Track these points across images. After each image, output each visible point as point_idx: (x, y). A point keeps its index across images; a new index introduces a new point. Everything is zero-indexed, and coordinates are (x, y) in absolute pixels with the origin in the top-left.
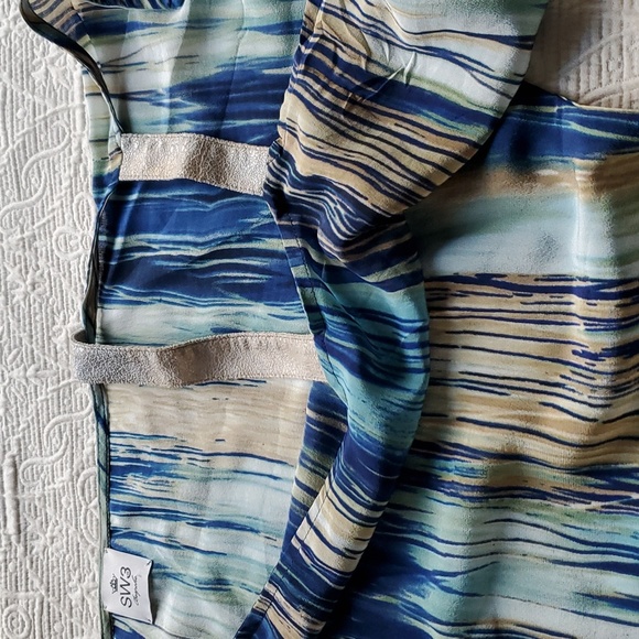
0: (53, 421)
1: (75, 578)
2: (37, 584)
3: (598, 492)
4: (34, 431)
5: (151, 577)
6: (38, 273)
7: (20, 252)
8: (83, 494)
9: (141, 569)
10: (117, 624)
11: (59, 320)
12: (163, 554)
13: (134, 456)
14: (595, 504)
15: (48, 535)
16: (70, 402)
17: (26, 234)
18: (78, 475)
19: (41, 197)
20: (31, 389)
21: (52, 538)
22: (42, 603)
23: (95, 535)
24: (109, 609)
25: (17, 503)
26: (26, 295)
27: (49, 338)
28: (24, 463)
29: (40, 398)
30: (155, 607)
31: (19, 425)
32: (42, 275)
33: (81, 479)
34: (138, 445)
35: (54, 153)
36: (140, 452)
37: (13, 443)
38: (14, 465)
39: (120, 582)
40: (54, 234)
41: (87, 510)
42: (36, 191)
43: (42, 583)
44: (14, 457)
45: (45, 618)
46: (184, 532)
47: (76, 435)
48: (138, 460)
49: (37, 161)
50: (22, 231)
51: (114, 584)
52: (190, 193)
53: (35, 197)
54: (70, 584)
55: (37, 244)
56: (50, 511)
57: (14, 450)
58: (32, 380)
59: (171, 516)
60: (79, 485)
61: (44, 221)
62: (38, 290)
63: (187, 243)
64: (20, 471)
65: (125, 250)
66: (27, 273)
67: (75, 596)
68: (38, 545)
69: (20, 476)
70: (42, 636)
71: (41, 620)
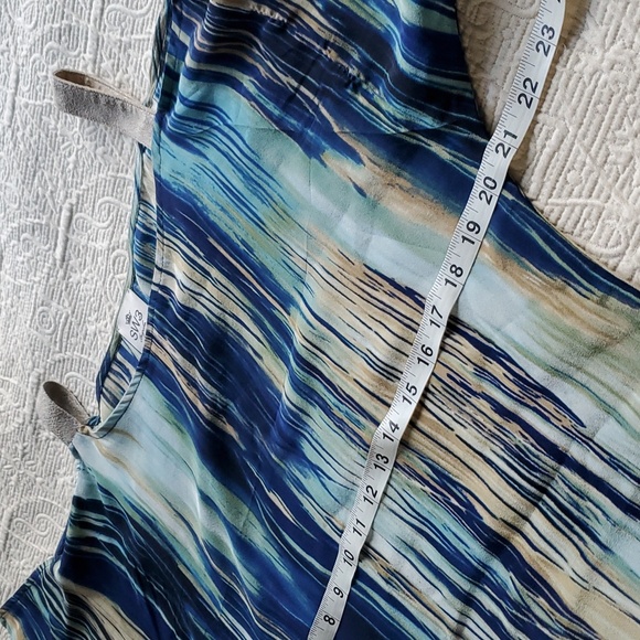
1: (94, 317)
2: (66, 304)
4: (91, 196)
6: (126, 76)
7: (115, 50)
8: (114, 265)
15: (84, 275)
16: (122, 192)
17: (124, 39)
18: (114, 250)
19: (144, 15)
20: (96, 163)
21: (85, 280)
22: (66, 319)
24: (121, 331)
25: (67, 240)
28: (79, 214)
29: (101, 175)
31: (81, 184)
32: (128, 80)
33: (115, 253)
37: (74, 195)
38: (71, 211)
39: (133, 320)
41: (113, 278)
42: (142, 8)
43: (70, 305)
44: (72, 205)
45: (66, 330)
50: (122, 34)
51: (129, 318)
53: (139, 12)
54: (90, 319)
55: (131, 51)
56: (89, 260)
57: (74, 201)
58: (99, 158)
60: (112, 256)
61: (141, 37)
64: (75, 218)
66: (118, 70)
67: (91, 328)
68: (75, 278)
69: (73, 221)
70: (61, 340)
71: (63, 330)
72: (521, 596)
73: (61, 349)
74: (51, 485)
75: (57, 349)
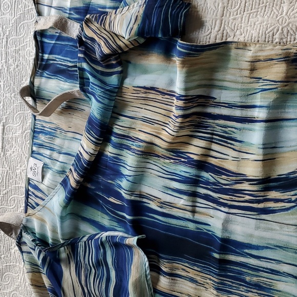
0: (18, 113)
1: (19, 166)
2: (6, 166)
3: (173, 157)
4: (11, 116)
5: (43, 168)
6: (19, 62)
7: (14, 54)
8: (25, 138)
9: (40, 165)
10: (30, 182)
11: (24, 80)
12: (48, 161)
13: (43, 128)
14: (172, 161)
15: (12, 150)
17: (17, 48)
18: (24, 132)
19: (23, 36)
20: (12, 101)
21: (13, 152)
22: (7, 173)
23: (27, 153)
24: (29, 176)
25: (3, 138)
26: (14, 69)
27: (20, 85)
28: (7, 126)
29: (15, 105)
30: (43, 177)
31: (7, 112)
32: (20, 63)
33: (25, 133)
34: (44, 124)
35: (30, 22)
36: (45, 127)
37: (4, 118)
38: (4, 126)
39: (33, 168)
40: (26, 50)
41: (26, 144)
42: (22, 34)
43: (8, 166)
44: (4, 123)
45: (7, 178)
46: (55, 155)
47: (25, 118)
48: (44, 130)
49: (23, 24)
50: (16, 47)
51: (31, 168)
52: (71, 44)
53: (21, 36)
54: (17, 167)
55: (20, 52)
56: (14, 143)
57: (4, 121)
58: (13, 98)
59: (52, 149)
60: (24, 135)
61: (23, 45)
62: (18, 68)
63: (68, 61)
64: (5, 128)
65: (48, 60)
66: (16, 61)
67: (18, 171)
68: (8, 153)
69: (5, 130)
70: (6, 183)
71: (6, 178)
72: (215, 179)
73: (6, 188)
74: (9, 256)
75: (4, 188)
